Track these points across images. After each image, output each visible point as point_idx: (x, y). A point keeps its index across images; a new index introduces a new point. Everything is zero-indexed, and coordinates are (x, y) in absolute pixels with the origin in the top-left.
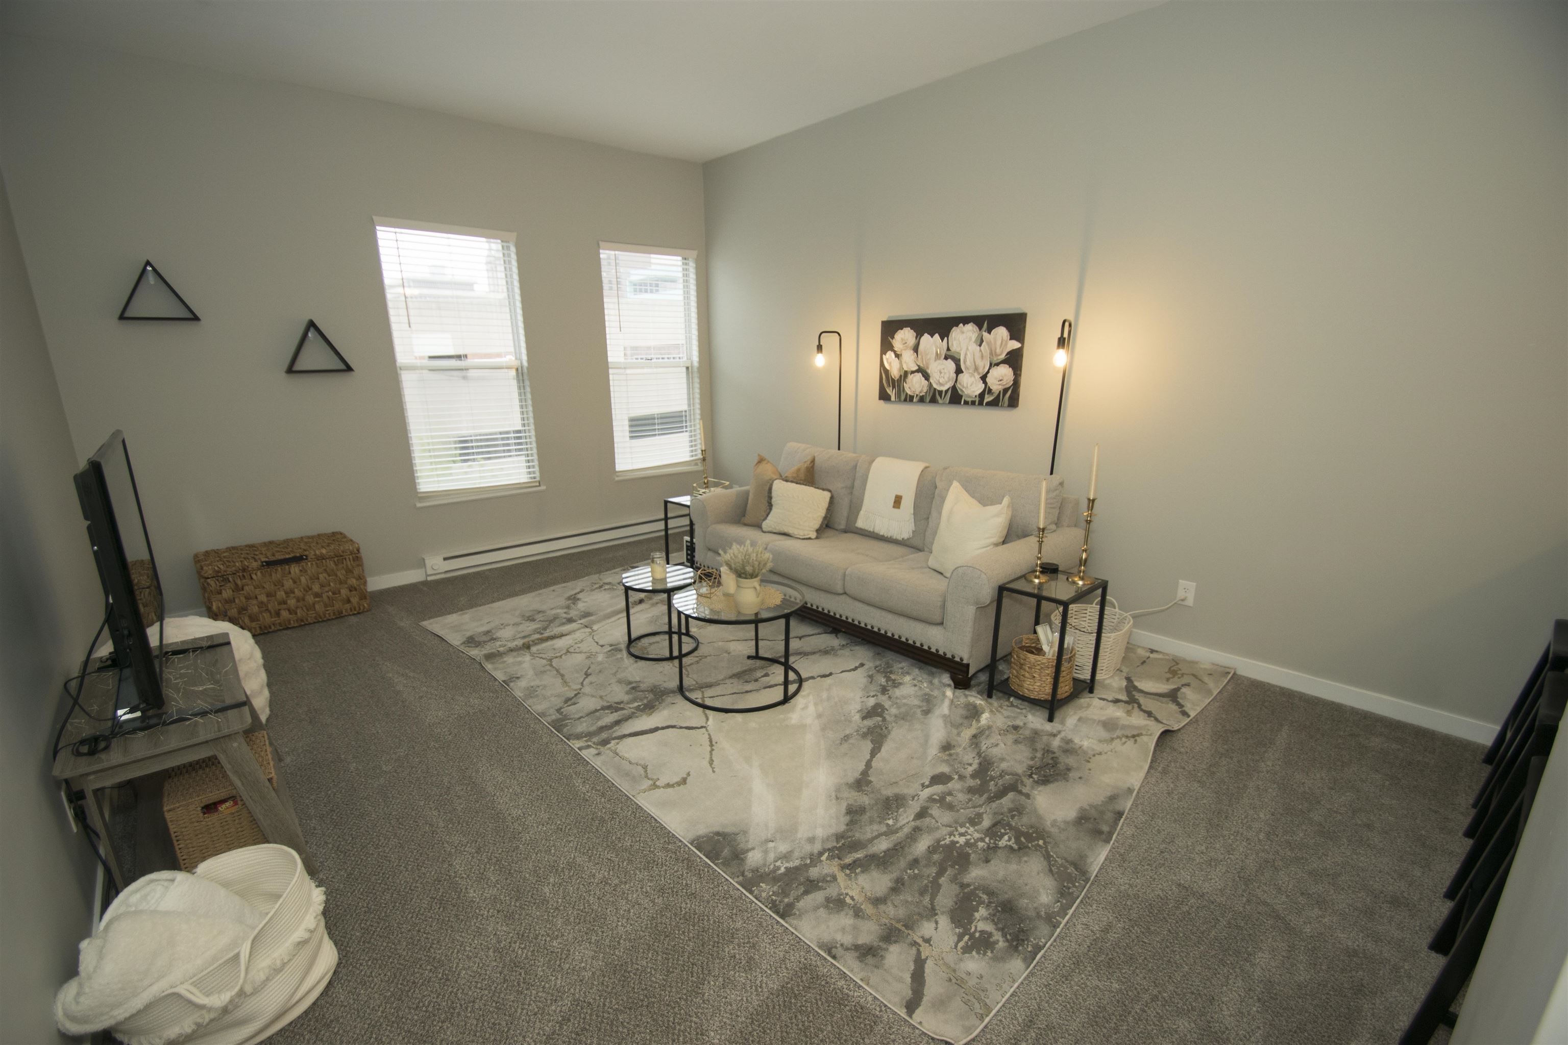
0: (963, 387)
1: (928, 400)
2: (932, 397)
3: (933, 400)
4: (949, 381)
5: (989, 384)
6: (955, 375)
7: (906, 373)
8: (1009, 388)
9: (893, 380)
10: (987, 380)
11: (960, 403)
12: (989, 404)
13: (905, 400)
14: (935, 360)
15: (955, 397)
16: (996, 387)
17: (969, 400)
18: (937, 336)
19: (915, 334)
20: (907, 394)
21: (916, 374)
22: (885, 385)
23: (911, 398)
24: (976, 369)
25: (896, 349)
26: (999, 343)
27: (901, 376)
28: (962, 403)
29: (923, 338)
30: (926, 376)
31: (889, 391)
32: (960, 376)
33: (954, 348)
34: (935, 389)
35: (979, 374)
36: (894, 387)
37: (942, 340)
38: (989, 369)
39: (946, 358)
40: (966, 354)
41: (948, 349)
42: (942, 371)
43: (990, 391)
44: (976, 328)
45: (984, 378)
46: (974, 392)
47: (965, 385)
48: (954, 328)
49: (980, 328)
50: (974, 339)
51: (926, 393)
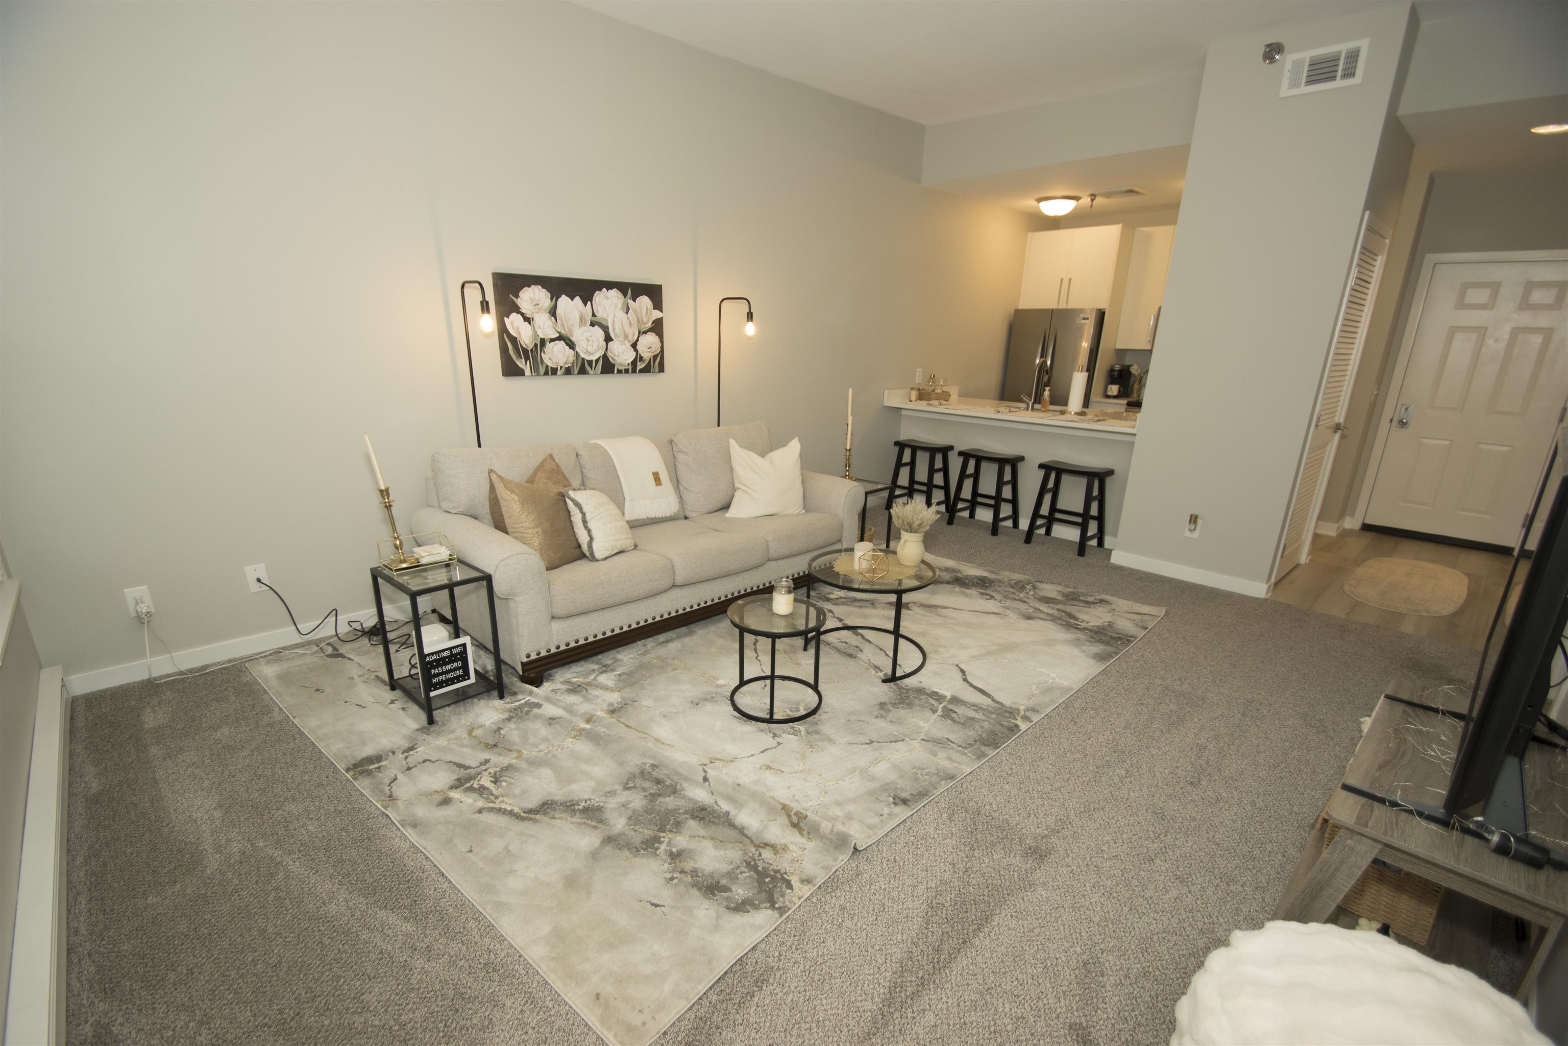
0: (615, 356)
1: (576, 371)
2: (582, 368)
3: (582, 371)
4: (598, 350)
5: (640, 352)
6: (605, 343)
7: (543, 342)
8: (658, 354)
9: (525, 351)
10: (638, 347)
11: (613, 372)
12: (641, 371)
13: (546, 373)
14: (580, 327)
15: (608, 367)
16: (647, 355)
17: (623, 368)
18: (577, 299)
19: (549, 295)
20: (547, 366)
21: (557, 342)
22: (514, 357)
23: (554, 371)
24: (626, 337)
25: (524, 311)
26: (644, 311)
27: (536, 345)
28: (616, 372)
29: (560, 300)
30: (571, 345)
31: (521, 363)
32: (610, 343)
33: (600, 314)
34: (583, 359)
35: (629, 341)
36: (527, 358)
37: (585, 304)
38: (638, 337)
39: (592, 324)
40: (614, 321)
41: (594, 315)
42: (590, 338)
43: (641, 359)
44: (620, 295)
45: (634, 346)
46: (626, 360)
47: (617, 354)
48: (597, 292)
49: (625, 295)
50: (620, 306)
51: (573, 363)
